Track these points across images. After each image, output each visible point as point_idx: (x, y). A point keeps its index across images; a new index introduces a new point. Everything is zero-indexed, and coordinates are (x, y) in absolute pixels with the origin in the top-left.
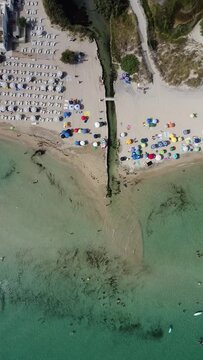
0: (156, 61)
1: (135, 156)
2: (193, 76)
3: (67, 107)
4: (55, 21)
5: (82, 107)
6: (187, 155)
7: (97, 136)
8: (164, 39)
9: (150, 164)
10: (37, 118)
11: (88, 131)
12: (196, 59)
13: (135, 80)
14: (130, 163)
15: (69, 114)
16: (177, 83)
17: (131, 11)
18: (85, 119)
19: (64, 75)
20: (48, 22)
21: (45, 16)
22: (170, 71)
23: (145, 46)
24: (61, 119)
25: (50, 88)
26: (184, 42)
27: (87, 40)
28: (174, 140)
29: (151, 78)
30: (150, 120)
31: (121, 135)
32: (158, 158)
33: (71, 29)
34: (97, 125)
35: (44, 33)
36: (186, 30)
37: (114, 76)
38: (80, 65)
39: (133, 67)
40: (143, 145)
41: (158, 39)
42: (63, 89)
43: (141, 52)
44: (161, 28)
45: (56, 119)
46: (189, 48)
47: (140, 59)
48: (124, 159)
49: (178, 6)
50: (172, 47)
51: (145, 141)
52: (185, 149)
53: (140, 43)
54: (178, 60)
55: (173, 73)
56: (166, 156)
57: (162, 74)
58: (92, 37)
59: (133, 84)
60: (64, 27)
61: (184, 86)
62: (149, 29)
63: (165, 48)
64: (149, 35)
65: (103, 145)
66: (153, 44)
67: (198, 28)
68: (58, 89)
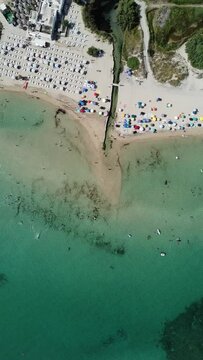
0: (151, 65)
1: (125, 126)
2: (174, 78)
3: (86, 85)
4: (88, 26)
5: (96, 87)
6: (162, 131)
7: (102, 108)
8: (159, 50)
9: (135, 132)
10: (64, 89)
11: (97, 104)
12: (178, 68)
13: (135, 74)
14: (122, 129)
15: (86, 90)
16: (163, 81)
17: (139, 28)
18: (97, 95)
19: (88, 63)
20: (83, 25)
21: (82, 21)
22: (159, 73)
23: (146, 53)
24: (80, 93)
25: (77, 70)
26: (172, 54)
27: (107, 42)
28: (154, 119)
29: (146, 76)
30: (140, 104)
31: (118, 110)
32: (141, 129)
33: (98, 33)
34: (104, 100)
35: (79, 33)
36: (175, 46)
37: (121, 70)
38: (99, 58)
39: (135, 65)
40: (132, 119)
41: (155, 49)
42: (85, 73)
43: (142, 56)
44: (159, 43)
45: (77, 92)
46: (175, 59)
47: (141, 61)
48: (118, 126)
49: (173, 30)
50: (164, 56)
51: (134, 117)
52: (161, 126)
53: (142, 50)
54: (166, 66)
55: (161, 74)
56: (147, 129)
57: (154, 74)
58: (111, 41)
59: (133, 76)
60: (93, 30)
61: (168, 85)
62: (150, 42)
63: (159, 56)
64: (149, 46)
65: (106, 114)
66: (151, 53)
67: (184, 46)
68: (82, 72)
